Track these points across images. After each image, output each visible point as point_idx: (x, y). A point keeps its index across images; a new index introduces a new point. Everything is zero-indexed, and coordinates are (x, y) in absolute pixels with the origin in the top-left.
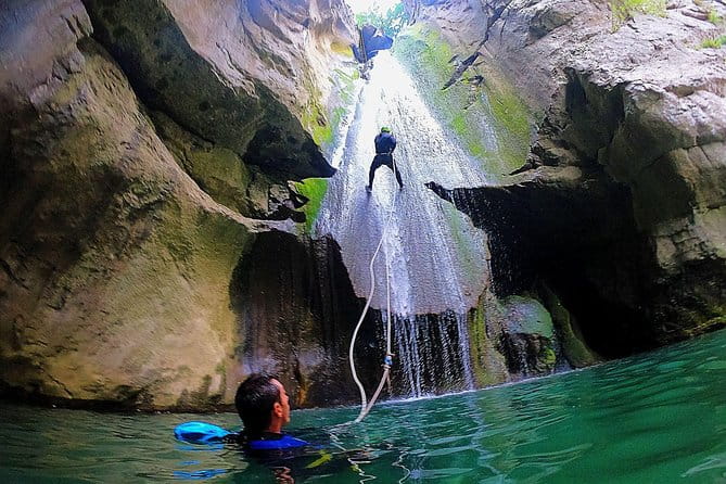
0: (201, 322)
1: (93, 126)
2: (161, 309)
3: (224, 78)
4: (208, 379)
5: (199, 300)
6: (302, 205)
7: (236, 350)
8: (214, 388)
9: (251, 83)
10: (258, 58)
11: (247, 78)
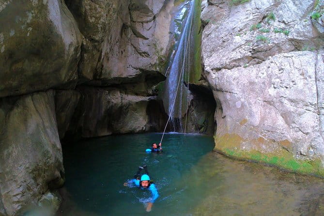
0: (141, 119)
1: (115, 104)
2: (134, 119)
3: (131, 76)
4: (143, 128)
5: (140, 115)
7: (148, 122)
8: (144, 129)
9: (138, 70)
10: (139, 56)
11: (137, 69)
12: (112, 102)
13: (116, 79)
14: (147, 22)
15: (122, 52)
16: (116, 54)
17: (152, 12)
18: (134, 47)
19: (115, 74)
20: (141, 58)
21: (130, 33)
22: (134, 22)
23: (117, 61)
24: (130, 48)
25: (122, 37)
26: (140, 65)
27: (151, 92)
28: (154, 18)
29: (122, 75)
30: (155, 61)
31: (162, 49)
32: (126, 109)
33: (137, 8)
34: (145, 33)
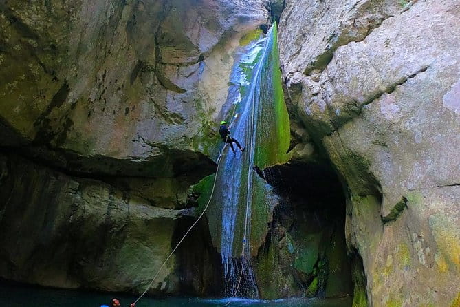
0: (158, 261)
1: (91, 216)
2: (138, 260)
3: (139, 158)
4: (161, 284)
5: (156, 253)
6: (198, 197)
7: (175, 270)
8: (163, 287)
9: (156, 148)
10: (163, 121)
11: (154, 146)
12: (84, 211)
13: (101, 159)
14: (187, 64)
15: (127, 109)
16: (112, 111)
17: (197, 48)
18: (156, 105)
19: (100, 148)
20: (165, 125)
21: (151, 80)
22: (162, 63)
23: (111, 123)
24: (146, 106)
25: (132, 83)
26: (161, 139)
27: (184, 200)
28: (201, 59)
29: (117, 153)
30: (196, 132)
31: (212, 111)
32: (118, 234)
33: (171, 42)
34: (181, 83)
